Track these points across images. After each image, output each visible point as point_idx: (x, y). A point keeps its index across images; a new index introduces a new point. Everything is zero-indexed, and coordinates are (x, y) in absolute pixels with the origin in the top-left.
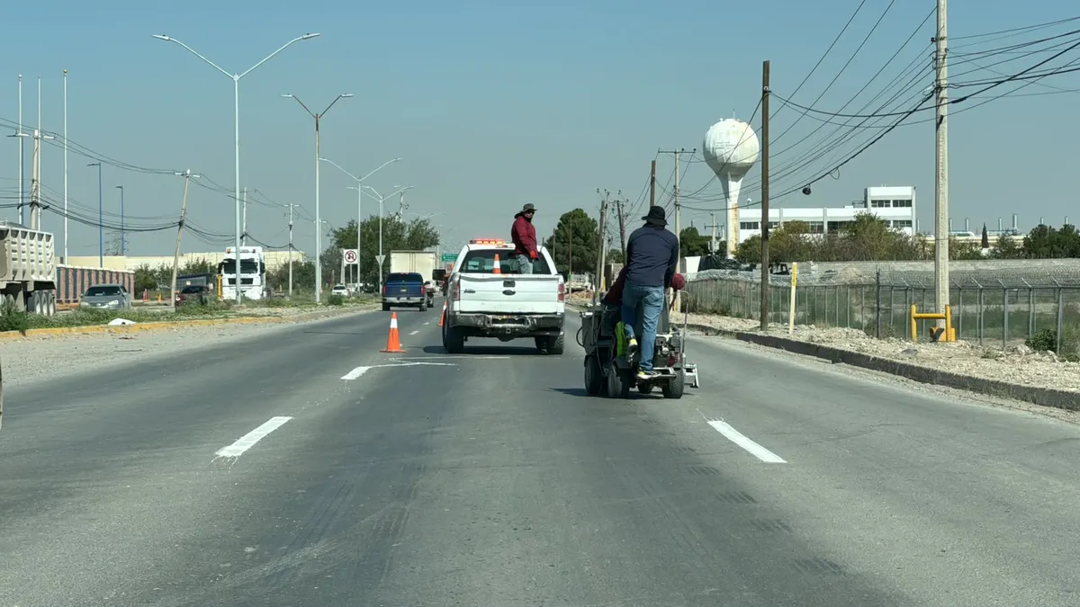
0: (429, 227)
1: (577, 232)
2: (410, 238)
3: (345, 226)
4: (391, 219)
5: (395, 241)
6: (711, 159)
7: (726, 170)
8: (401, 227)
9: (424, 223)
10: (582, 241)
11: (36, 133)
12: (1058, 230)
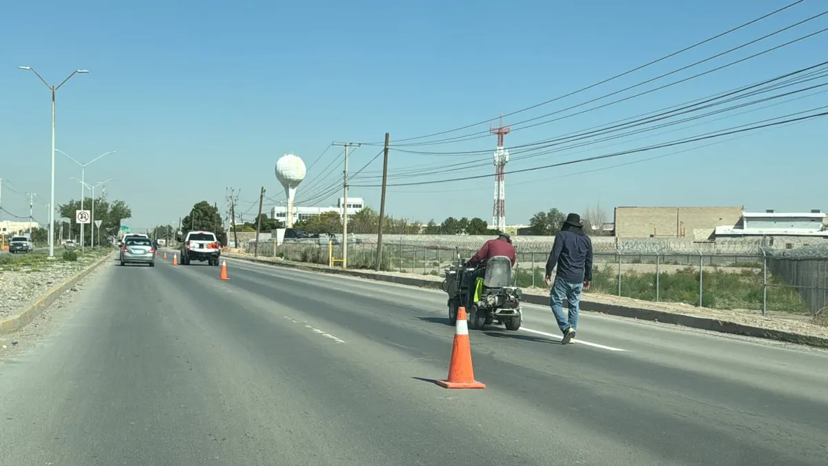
0: (125, 206)
1: (206, 214)
2: (112, 212)
3: (68, 204)
4: (100, 200)
5: (102, 214)
6: (279, 176)
7: (288, 183)
8: (107, 205)
9: (122, 203)
10: (208, 219)
12: (459, 220)
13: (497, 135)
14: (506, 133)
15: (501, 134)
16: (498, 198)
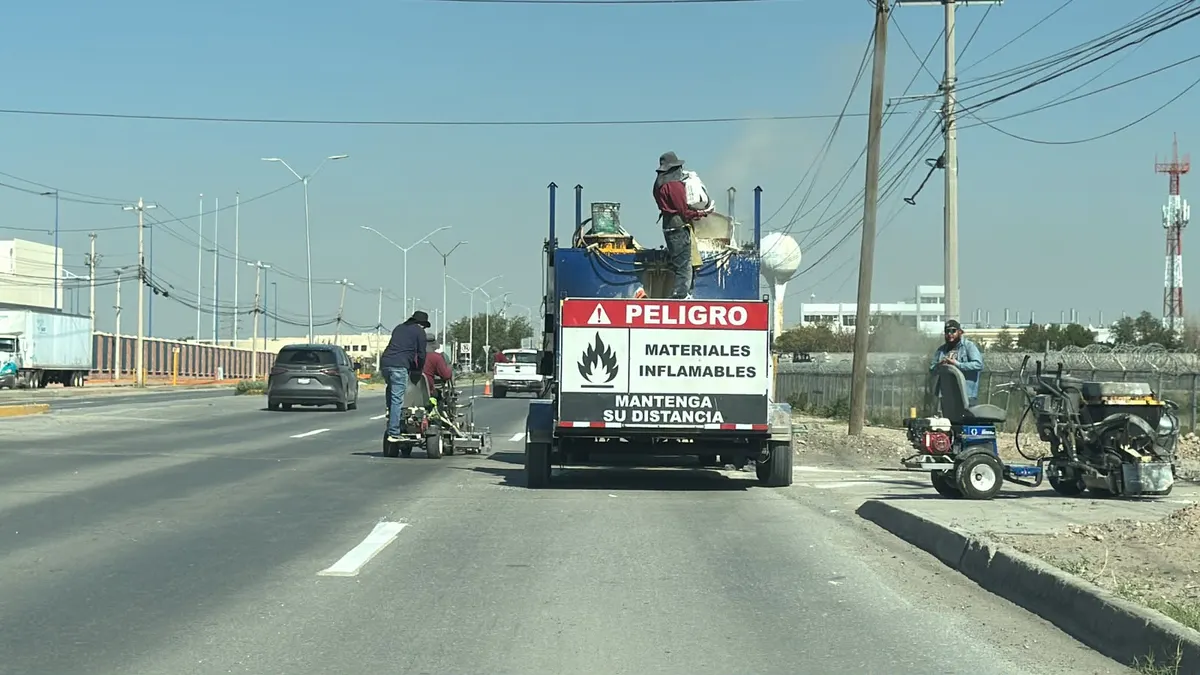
3: (460, 321)
4: (495, 317)
5: (499, 333)
7: (775, 276)
8: (504, 322)
11: (259, 264)
13: (1168, 175)
14: (1184, 172)
15: (1175, 173)
16: (1172, 284)
